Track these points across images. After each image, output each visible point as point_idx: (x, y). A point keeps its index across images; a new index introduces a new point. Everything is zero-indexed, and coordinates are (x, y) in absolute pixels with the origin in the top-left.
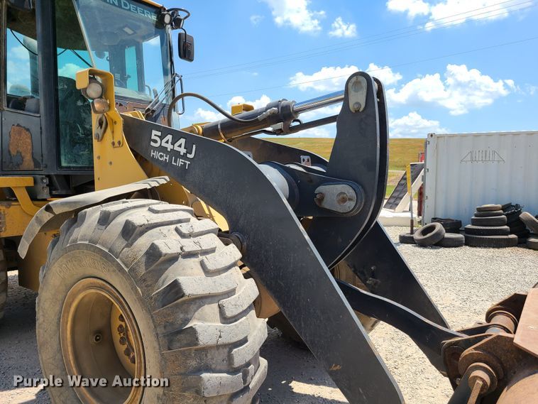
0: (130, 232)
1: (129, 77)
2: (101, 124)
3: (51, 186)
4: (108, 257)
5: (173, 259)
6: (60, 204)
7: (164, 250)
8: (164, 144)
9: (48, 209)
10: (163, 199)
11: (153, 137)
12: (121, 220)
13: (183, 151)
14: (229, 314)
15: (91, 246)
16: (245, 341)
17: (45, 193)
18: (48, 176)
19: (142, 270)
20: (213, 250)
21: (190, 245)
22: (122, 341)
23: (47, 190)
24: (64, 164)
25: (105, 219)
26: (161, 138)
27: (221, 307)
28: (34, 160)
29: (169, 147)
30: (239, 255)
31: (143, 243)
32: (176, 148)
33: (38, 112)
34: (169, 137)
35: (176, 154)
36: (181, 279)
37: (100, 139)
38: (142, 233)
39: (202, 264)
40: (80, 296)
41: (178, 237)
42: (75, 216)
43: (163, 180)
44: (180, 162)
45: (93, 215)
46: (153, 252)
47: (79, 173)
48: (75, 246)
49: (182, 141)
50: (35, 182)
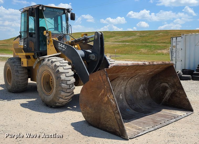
0: (52, 62)
1: (59, 24)
2: (49, 41)
3: (38, 55)
4: (49, 66)
5: (58, 66)
6: (41, 58)
7: (57, 65)
8: (61, 46)
9: (39, 59)
10: (59, 57)
11: (59, 44)
12: (51, 60)
13: (64, 47)
14: (67, 76)
15: (46, 65)
16: (70, 80)
17: (36, 57)
18: (37, 53)
19: (54, 68)
20: (66, 66)
21: (61, 64)
22: (52, 84)
23: (37, 56)
24: (40, 50)
25: (49, 60)
26: (60, 44)
27: (66, 74)
28: (34, 49)
29: (62, 46)
30: (71, 67)
31: (54, 64)
32: (63, 47)
33: (35, 38)
34: (62, 44)
35: (63, 48)
36: (59, 69)
37: (48, 45)
38: (54, 62)
39: (63, 67)
40: (44, 74)
41: (60, 63)
42: (43, 60)
43: (60, 53)
44: (64, 50)
45: (47, 60)
46: (55, 65)
47: (43, 52)
48: (44, 65)
49: (64, 45)
50: (34, 54)
